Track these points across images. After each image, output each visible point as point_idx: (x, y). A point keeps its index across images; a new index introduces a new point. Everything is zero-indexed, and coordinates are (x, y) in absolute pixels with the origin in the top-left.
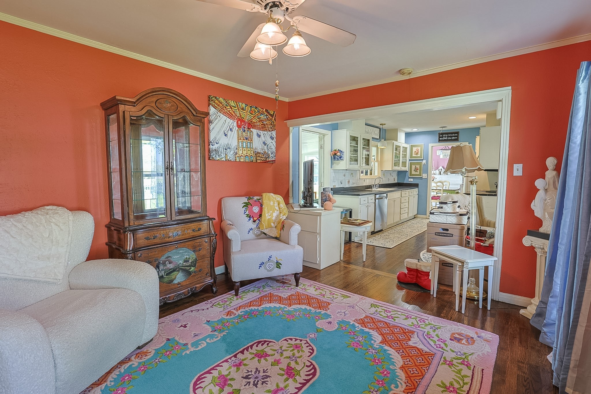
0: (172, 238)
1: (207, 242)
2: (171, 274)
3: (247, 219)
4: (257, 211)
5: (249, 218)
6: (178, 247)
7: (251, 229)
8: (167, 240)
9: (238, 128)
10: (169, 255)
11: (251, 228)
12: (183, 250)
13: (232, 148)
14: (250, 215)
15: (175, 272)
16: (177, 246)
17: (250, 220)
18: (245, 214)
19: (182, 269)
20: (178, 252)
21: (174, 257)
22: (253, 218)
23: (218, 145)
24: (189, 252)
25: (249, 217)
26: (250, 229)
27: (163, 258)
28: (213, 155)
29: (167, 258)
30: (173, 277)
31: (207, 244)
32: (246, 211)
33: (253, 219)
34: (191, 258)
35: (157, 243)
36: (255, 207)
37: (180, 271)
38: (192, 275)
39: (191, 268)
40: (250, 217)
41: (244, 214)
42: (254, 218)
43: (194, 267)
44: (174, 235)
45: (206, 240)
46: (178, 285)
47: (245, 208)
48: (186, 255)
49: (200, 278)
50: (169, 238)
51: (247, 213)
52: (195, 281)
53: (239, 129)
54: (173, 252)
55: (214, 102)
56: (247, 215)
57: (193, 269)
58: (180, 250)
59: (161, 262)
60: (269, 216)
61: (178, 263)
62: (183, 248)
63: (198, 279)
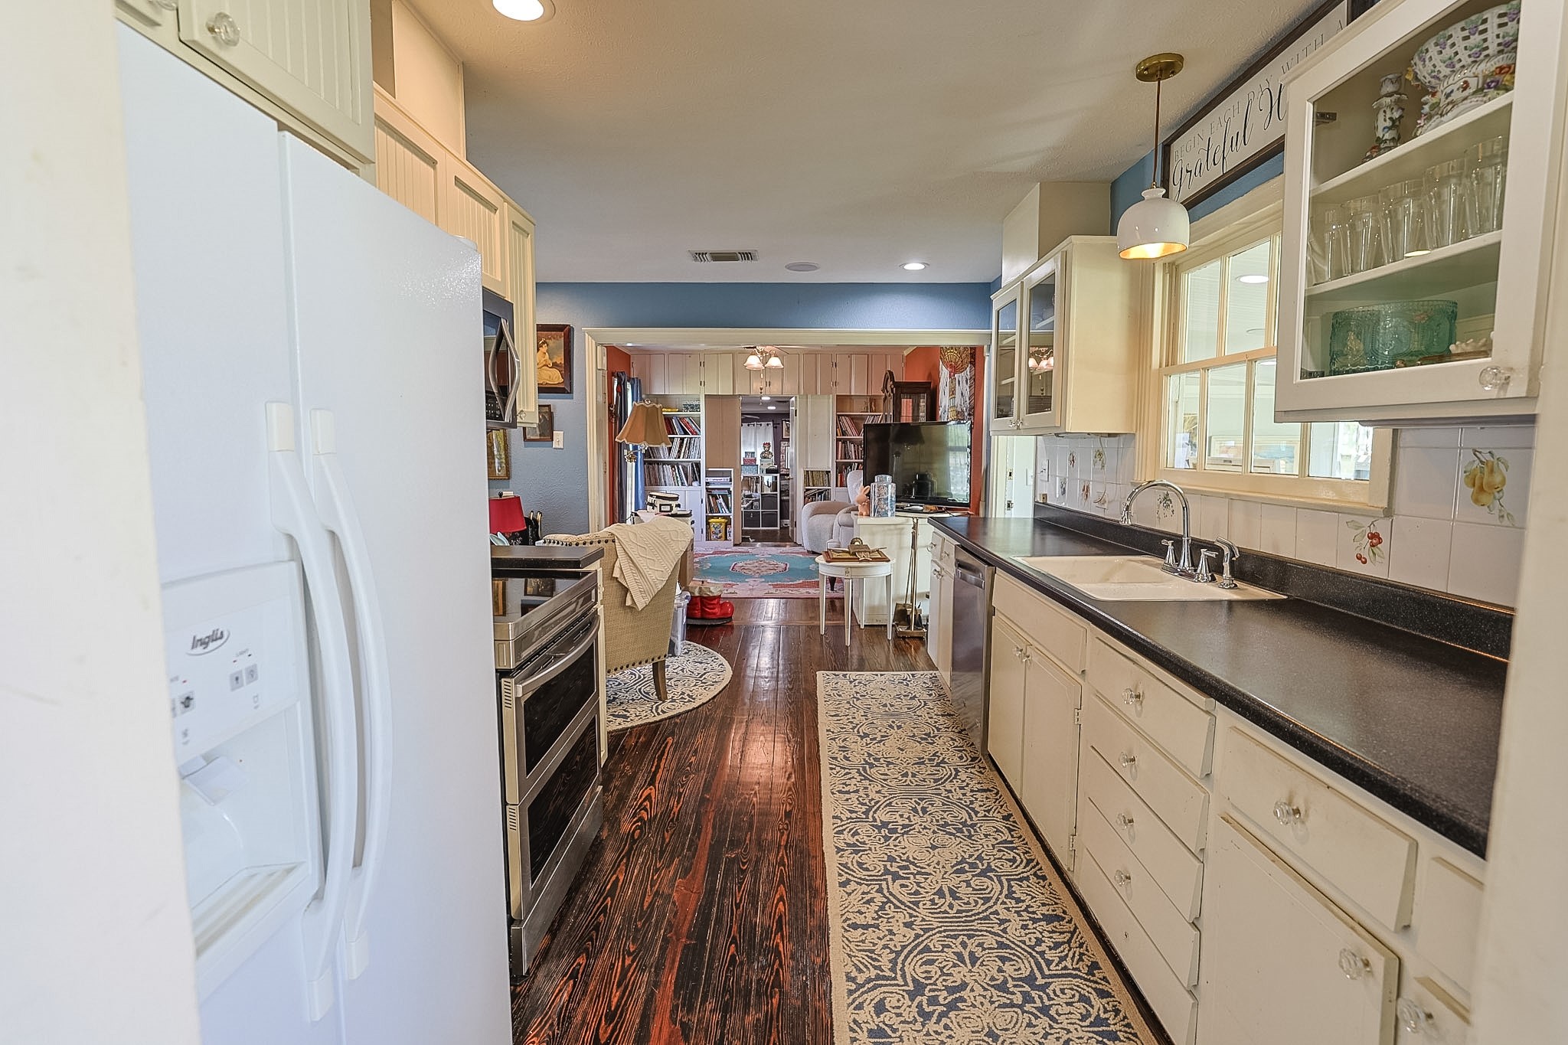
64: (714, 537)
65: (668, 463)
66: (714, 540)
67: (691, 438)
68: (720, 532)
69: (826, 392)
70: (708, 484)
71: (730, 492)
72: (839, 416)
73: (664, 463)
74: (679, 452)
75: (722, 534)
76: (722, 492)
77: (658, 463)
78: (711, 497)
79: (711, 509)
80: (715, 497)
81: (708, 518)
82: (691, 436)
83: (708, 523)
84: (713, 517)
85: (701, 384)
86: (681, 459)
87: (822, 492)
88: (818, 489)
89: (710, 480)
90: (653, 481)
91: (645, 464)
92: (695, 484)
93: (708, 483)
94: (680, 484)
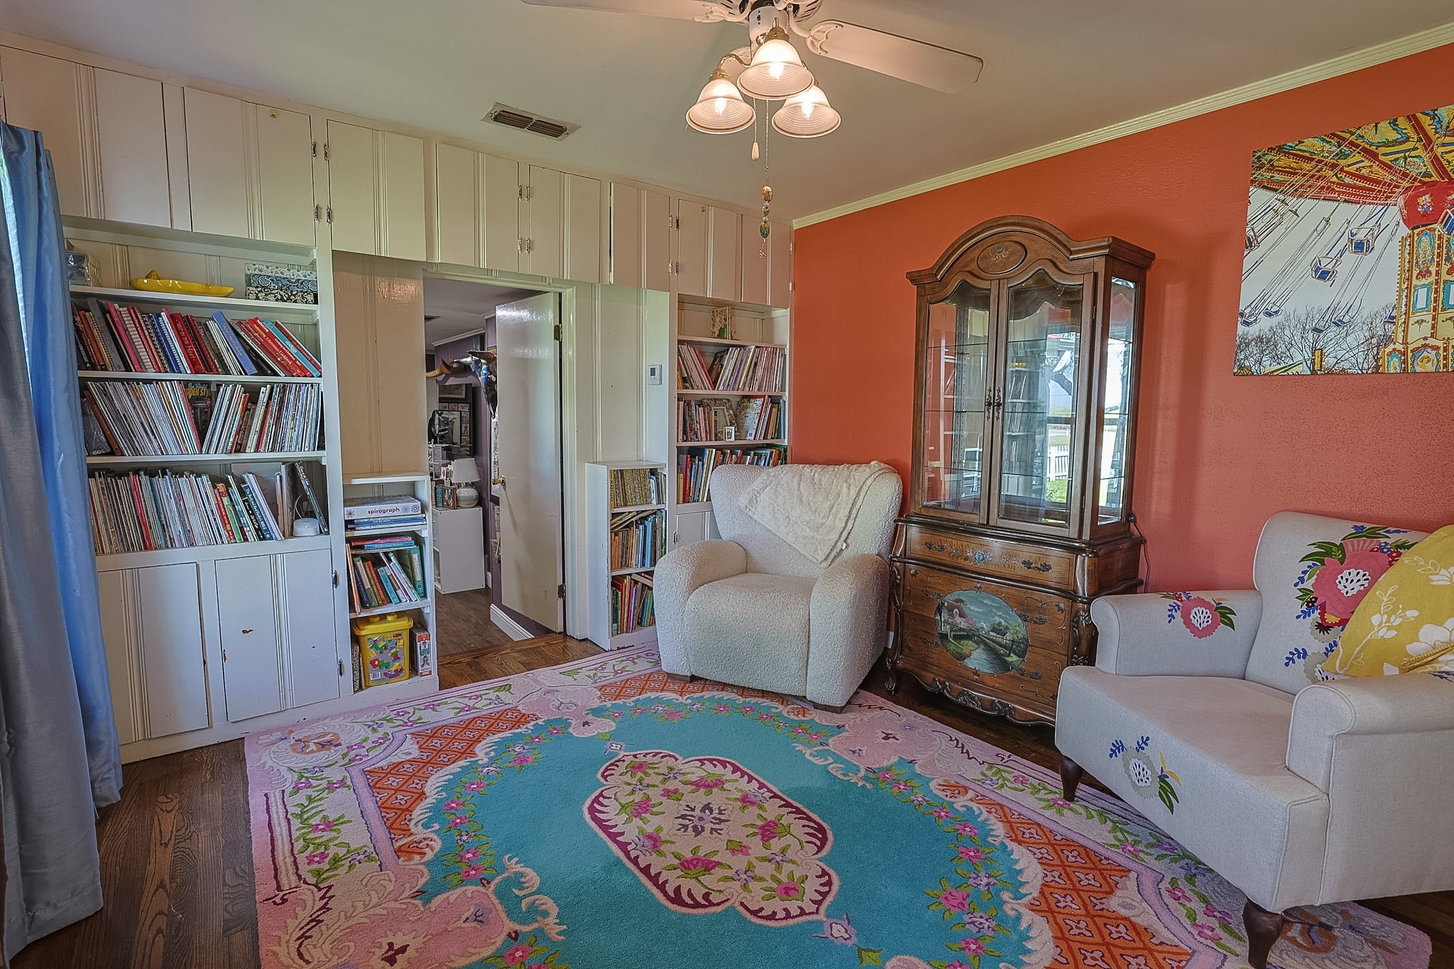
0: (970, 562)
1: (1062, 611)
2: (962, 642)
3: (1299, 607)
4: (1355, 592)
5: (1304, 608)
6: (980, 587)
7: (1299, 653)
8: (962, 562)
9: (1413, 229)
10: (961, 598)
11: (1303, 649)
12: (993, 601)
13: (1358, 320)
14: (1316, 598)
15: (971, 642)
16: (979, 585)
17: (1306, 614)
18: (1300, 586)
19: (986, 644)
20: (980, 599)
21: (972, 608)
22: (1322, 614)
23: (1275, 320)
24: (1008, 614)
25: (1311, 602)
26: (1296, 649)
27: (950, 598)
28: (1246, 358)
29: (957, 601)
30: (966, 651)
31: (1062, 616)
32: (1306, 578)
33: (1322, 618)
34: (1012, 631)
35: (944, 562)
36: (1354, 572)
37: (982, 646)
38: (1009, 673)
39: (1009, 656)
40: (1311, 604)
41: (1296, 585)
42: (1326, 616)
43: (1019, 656)
44: (977, 557)
45: (1062, 605)
46: (974, 674)
47: (1310, 563)
48: (1000, 617)
49: (1032, 695)
50: (965, 560)
51: (1308, 585)
52: (1019, 692)
53: (1416, 231)
54: (969, 595)
55: (1272, 168)
56: (1305, 591)
57: (1015, 659)
58: (984, 598)
59: (946, 604)
60: (1389, 628)
61: (978, 626)
62: (993, 596)
63: (1029, 695)
64: (374, 675)
65: (195, 470)
66: (379, 682)
67: (284, 387)
68: (396, 658)
69: (658, 284)
70: (349, 524)
71: (419, 541)
72: (680, 342)
73: (177, 470)
74: (244, 429)
75: (404, 662)
76: (397, 545)
77: (154, 471)
78: (360, 564)
79: (360, 597)
80: (376, 561)
81: (355, 623)
82: (283, 378)
83: (355, 640)
84: (367, 620)
85: (318, 216)
86: (249, 455)
87: (645, 518)
88: (638, 513)
89: (360, 512)
90: (134, 536)
91: (91, 475)
92: (306, 528)
93: (351, 522)
94: (251, 533)
